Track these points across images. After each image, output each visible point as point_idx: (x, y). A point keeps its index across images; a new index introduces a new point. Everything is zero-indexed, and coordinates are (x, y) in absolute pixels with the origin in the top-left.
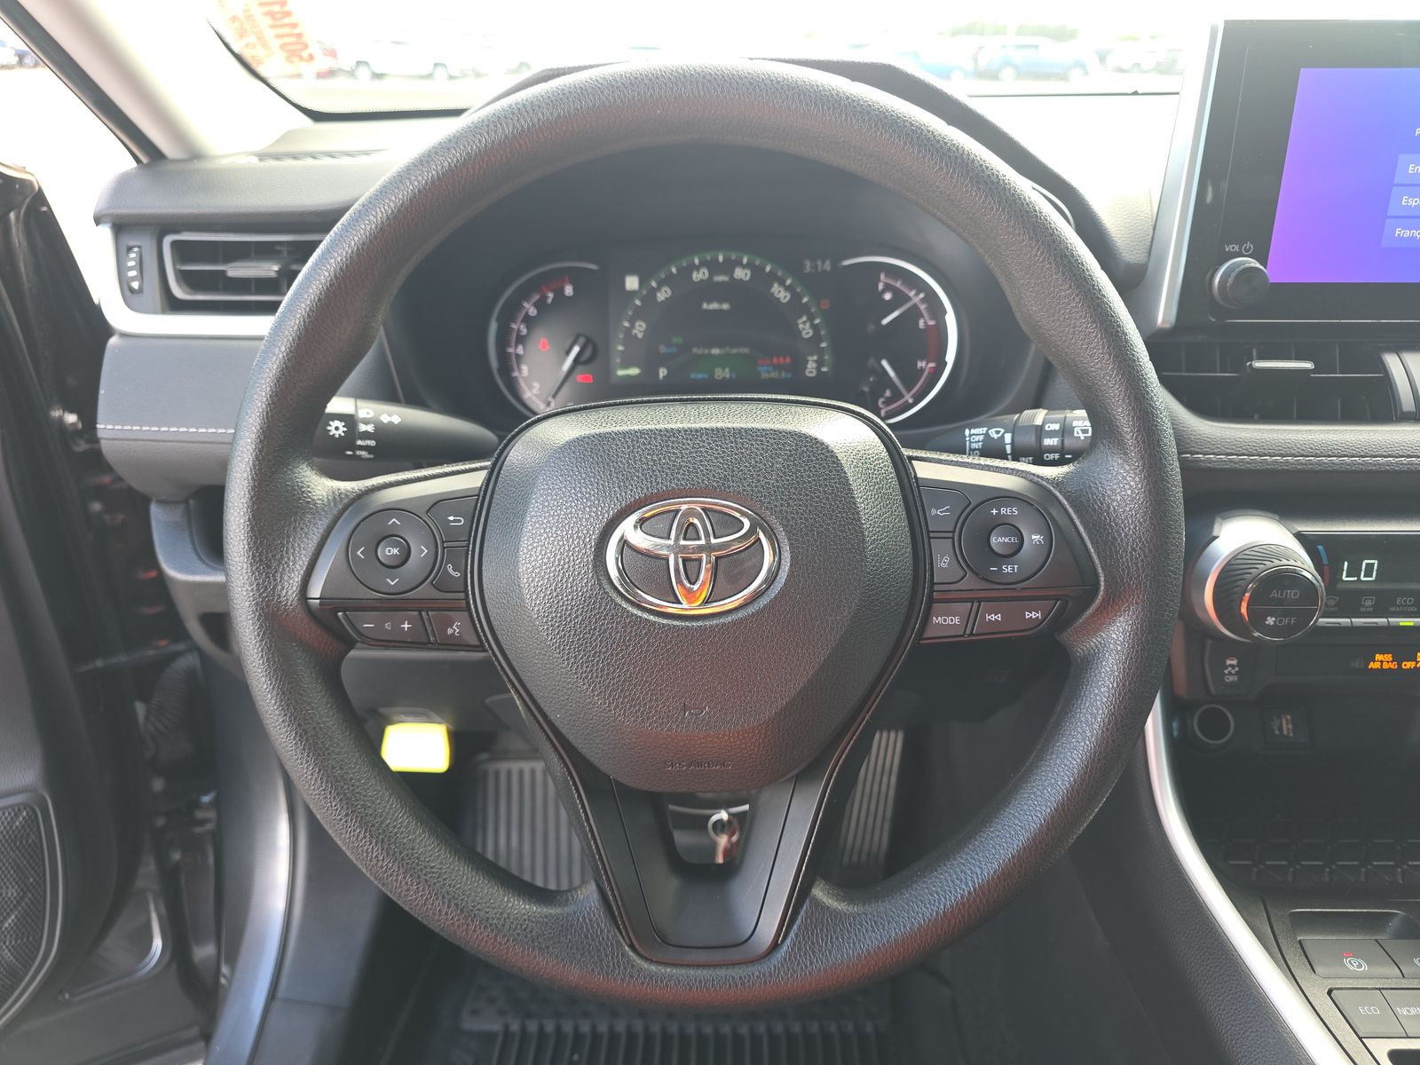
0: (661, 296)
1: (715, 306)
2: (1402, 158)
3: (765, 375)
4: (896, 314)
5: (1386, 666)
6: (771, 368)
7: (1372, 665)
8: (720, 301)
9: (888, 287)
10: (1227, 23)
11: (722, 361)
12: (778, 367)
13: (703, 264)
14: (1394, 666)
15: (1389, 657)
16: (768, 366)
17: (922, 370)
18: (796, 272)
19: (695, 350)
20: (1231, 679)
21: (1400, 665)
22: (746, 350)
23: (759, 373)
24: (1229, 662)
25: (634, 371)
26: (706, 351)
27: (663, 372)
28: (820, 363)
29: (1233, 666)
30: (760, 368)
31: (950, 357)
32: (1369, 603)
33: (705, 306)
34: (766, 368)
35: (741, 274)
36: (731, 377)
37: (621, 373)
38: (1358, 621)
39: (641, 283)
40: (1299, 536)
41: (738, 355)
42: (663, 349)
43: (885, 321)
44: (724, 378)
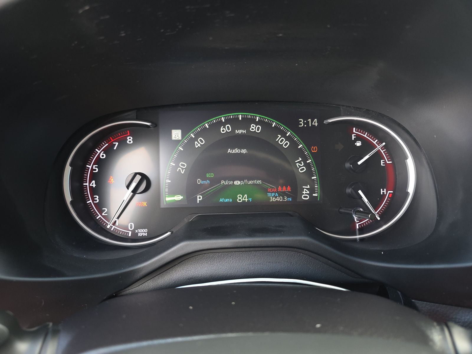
0: (197, 145)
1: (237, 151)
3: (273, 199)
4: (367, 157)
6: (277, 194)
8: (240, 148)
9: (358, 138)
11: (242, 190)
12: (282, 194)
13: (228, 121)
16: (275, 193)
17: (384, 195)
18: (294, 127)
19: (223, 182)
22: (259, 182)
23: (269, 198)
25: (179, 198)
26: (231, 183)
27: (199, 198)
28: (312, 191)
30: (269, 194)
31: (411, 189)
33: (229, 151)
34: (273, 194)
35: (253, 128)
36: (248, 201)
37: (168, 199)
39: (183, 136)
41: (254, 184)
42: (199, 181)
43: (359, 163)
44: (244, 201)
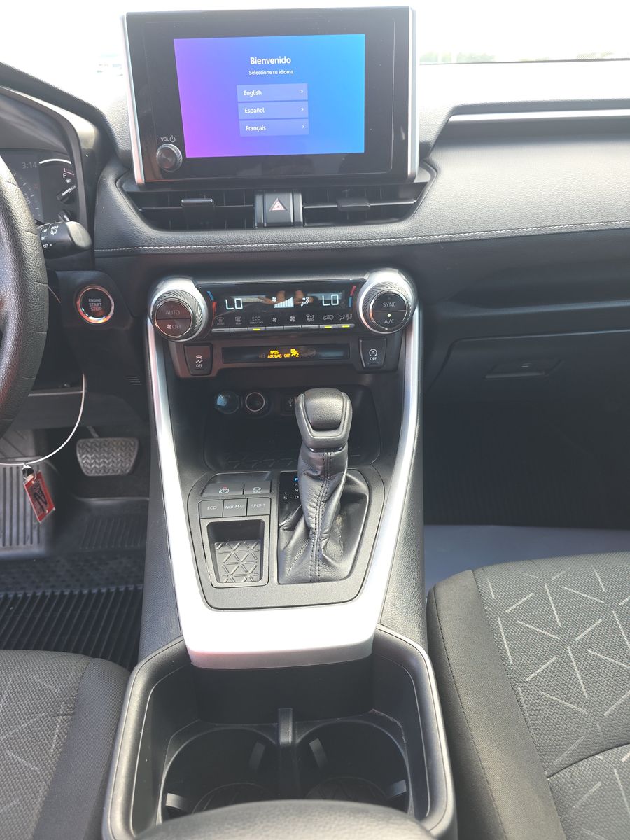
2: (239, 87)
5: (276, 357)
7: (269, 356)
9: (68, 176)
10: (127, 13)
14: (280, 356)
15: (277, 352)
20: (199, 366)
21: (283, 356)
24: (197, 358)
29: (199, 359)
32: (239, 320)
38: (233, 330)
40: (197, 287)
